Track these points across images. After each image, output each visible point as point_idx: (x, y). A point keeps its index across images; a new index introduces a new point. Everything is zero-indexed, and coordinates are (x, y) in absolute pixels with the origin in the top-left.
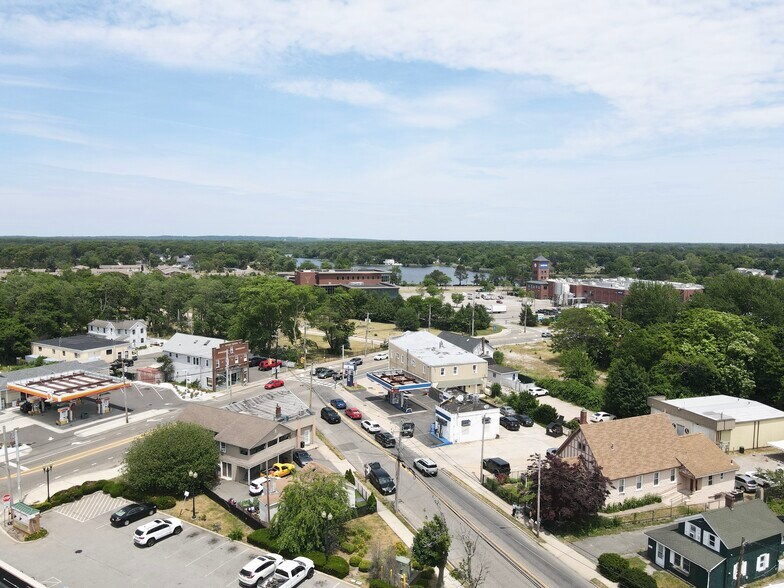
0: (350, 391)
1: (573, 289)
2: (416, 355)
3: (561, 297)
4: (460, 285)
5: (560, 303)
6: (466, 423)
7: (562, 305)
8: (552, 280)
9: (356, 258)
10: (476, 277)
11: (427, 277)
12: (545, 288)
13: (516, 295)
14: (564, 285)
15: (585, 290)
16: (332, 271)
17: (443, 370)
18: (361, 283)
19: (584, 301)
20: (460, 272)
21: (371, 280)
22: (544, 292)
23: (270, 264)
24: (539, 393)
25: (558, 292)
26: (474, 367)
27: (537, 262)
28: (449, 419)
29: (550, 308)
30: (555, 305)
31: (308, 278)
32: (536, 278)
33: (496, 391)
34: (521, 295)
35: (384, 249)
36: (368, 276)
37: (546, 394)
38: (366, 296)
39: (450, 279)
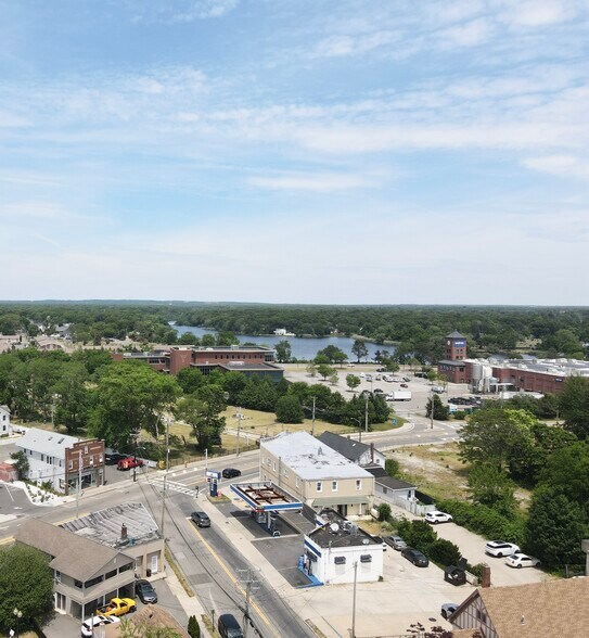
0: (213, 503)
1: (496, 372)
2: (289, 464)
3: (481, 383)
4: (358, 363)
5: (480, 389)
6: (340, 561)
7: (483, 392)
8: (470, 361)
9: (243, 327)
10: (378, 353)
11: (320, 353)
12: (462, 370)
13: (425, 377)
14: (485, 367)
15: (512, 374)
16: (210, 349)
17: (319, 485)
18: (241, 363)
19: (510, 388)
20: (359, 348)
21: (252, 360)
22: (459, 374)
23: (150, 335)
24: (440, 519)
25: (476, 376)
26: (358, 482)
27: (451, 339)
28: (319, 554)
29: (467, 395)
30: (475, 391)
31: (183, 357)
32: (450, 358)
33: (384, 513)
34: (431, 378)
35: (274, 317)
36: (250, 355)
37: (450, 521)
38: (244, 380)
39: (346, 357)
